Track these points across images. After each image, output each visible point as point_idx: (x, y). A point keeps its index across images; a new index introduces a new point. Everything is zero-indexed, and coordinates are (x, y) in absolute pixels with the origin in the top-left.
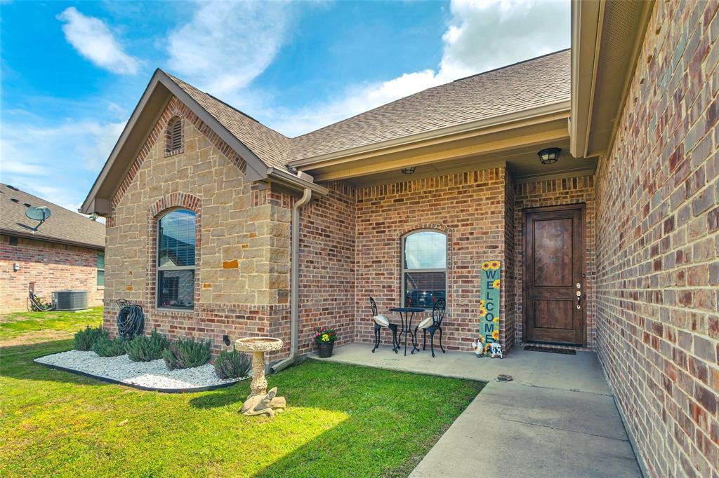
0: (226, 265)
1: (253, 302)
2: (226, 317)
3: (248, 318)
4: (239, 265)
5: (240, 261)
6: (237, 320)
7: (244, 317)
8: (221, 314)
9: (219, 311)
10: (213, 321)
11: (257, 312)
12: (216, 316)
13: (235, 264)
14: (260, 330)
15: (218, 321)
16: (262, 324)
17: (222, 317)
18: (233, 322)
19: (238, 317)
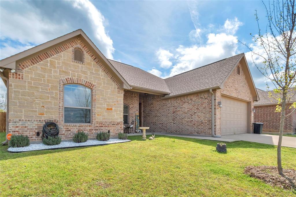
0: (108, 109)
1: (118, 120)
2: (108, 125)
3: (116, 125)
4: (113, 110)
5: (113, 108)
6: (112, 126)
7: (115, 125)
8: (105, 124)
9: (105, 123)
10: (102, 126)
11: (120, 123)
12: (104, 125)
13: (111, 109)
14: (120, 128)
15: (104, 126)
16: (121, 126)
17: (106, 125)
18: (111, 126)
19: (113, 125)
